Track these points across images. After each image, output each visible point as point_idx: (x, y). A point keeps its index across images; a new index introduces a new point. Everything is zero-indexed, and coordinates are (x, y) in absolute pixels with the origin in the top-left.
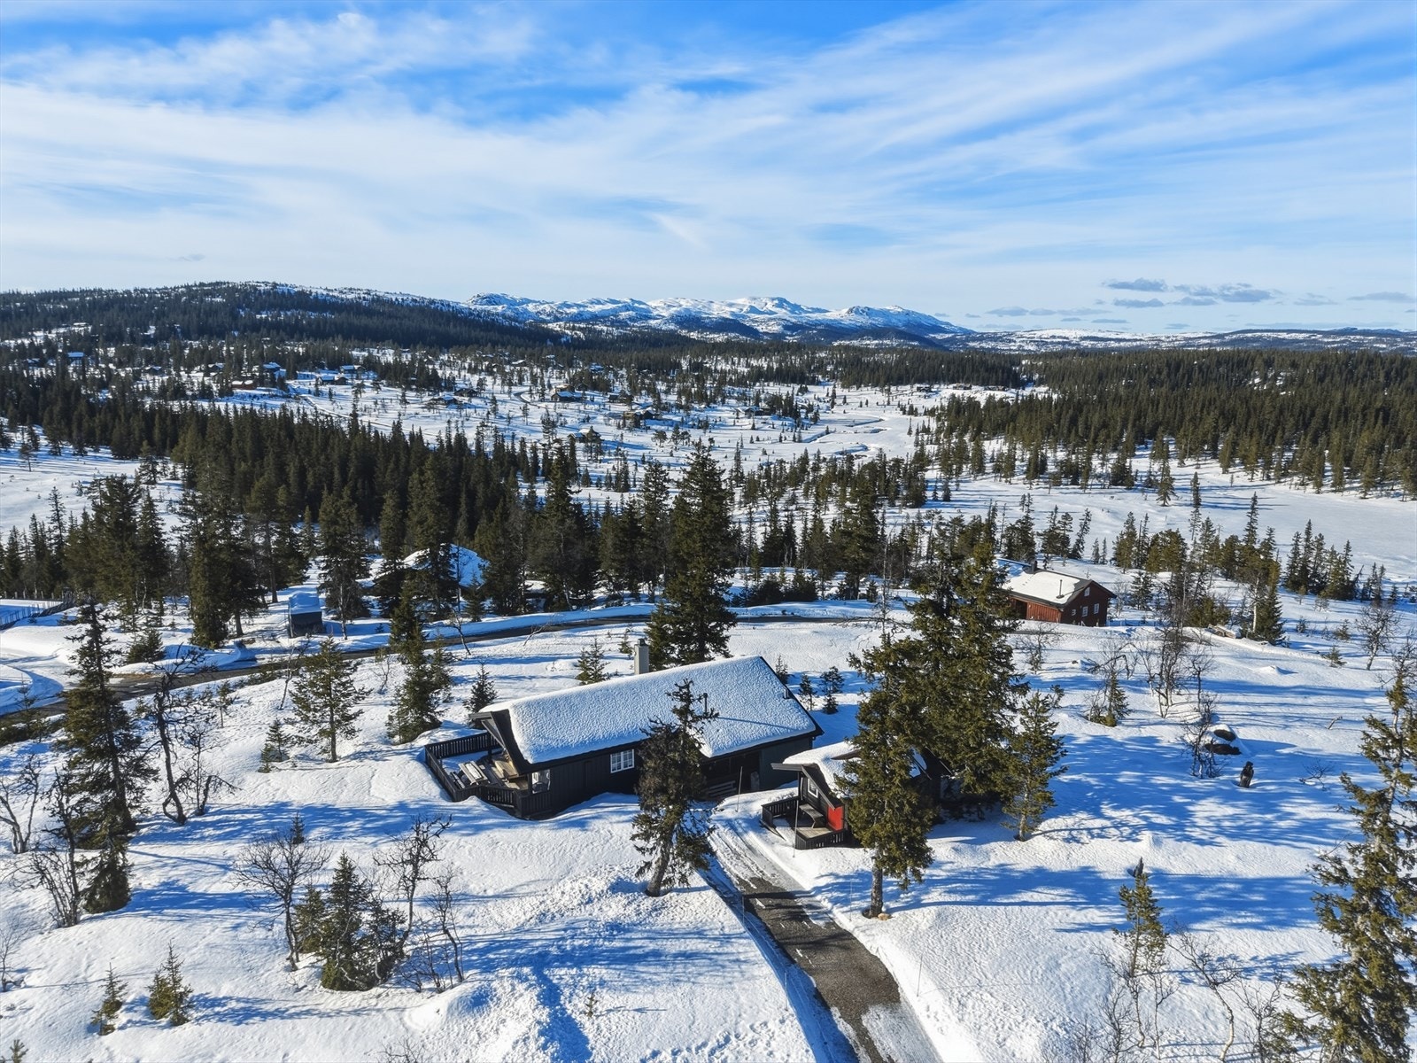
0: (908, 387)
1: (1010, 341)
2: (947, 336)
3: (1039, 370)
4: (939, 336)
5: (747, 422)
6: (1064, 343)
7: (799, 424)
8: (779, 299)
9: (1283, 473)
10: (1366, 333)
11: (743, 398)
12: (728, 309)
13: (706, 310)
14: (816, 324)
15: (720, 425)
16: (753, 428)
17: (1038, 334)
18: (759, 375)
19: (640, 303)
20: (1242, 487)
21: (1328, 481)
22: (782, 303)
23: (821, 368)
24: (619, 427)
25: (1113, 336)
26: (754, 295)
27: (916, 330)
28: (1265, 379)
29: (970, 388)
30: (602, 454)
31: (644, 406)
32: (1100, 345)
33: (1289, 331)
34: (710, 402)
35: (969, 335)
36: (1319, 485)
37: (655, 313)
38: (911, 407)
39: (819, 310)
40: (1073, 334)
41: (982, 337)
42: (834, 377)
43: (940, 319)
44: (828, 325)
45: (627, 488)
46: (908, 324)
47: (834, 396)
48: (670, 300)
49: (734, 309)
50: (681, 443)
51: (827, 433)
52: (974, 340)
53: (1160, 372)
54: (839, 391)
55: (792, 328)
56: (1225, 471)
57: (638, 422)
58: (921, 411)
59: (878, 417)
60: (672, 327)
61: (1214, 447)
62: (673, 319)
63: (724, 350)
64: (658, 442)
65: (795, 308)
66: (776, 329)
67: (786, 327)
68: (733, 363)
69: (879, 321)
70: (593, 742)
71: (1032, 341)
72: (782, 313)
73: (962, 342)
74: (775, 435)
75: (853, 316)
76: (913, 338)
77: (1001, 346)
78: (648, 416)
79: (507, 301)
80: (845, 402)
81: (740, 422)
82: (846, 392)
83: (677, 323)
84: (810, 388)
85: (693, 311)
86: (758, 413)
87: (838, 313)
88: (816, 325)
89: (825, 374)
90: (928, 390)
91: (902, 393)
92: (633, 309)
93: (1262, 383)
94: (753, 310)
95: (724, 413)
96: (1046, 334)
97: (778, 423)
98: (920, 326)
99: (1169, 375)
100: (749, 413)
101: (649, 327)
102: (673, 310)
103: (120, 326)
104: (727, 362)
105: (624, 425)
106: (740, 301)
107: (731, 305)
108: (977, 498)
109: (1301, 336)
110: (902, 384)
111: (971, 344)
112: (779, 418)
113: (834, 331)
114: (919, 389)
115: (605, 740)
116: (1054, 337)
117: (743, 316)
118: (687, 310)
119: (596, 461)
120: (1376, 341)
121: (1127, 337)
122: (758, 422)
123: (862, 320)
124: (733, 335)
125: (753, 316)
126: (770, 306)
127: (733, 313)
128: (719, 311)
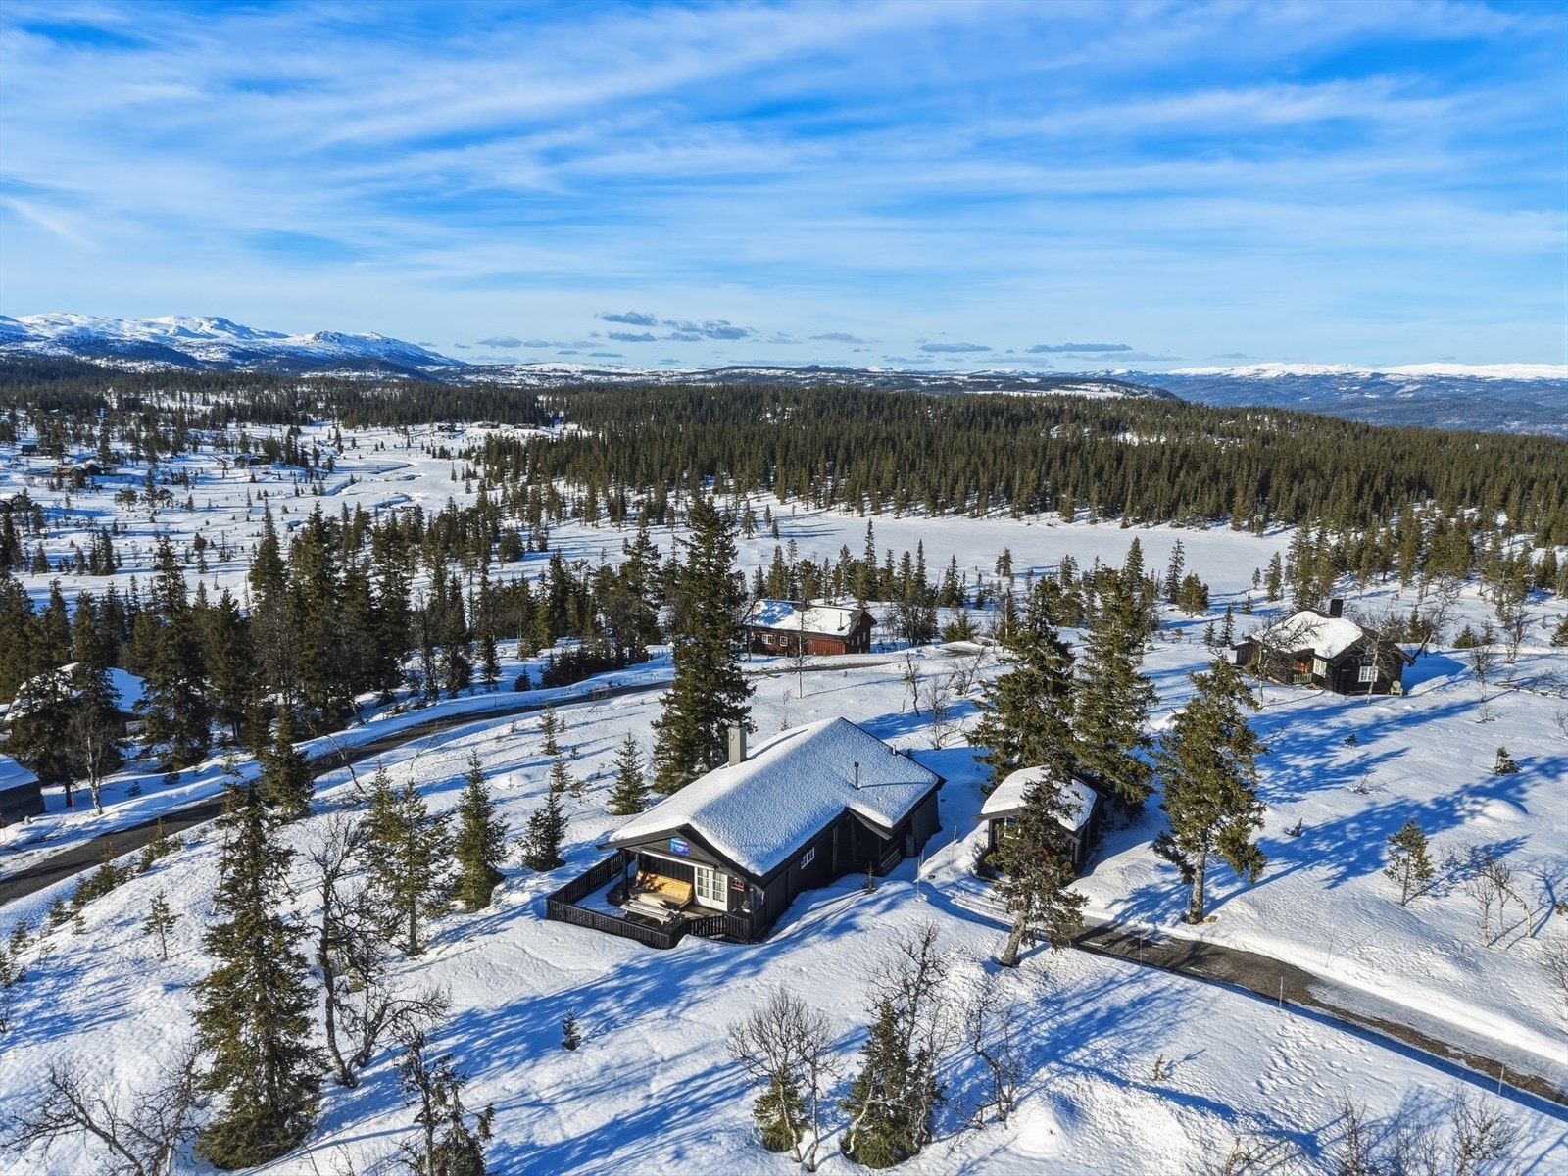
0: (426, 426)
1: (510, 375)
2: (438, 368)
3: (561, 405)
4: (429, 369)
5: (242, 474)
6: (566, 378)
7: (311, 474)
8: (217, 319)
9: (831, 501)
10: (828, 370)
11: (222, 444)
12: (146, 330)
13: (113, 331)
14: (273, 352)
15: (202, 479)
16: (253, 480)
17: (539, 367)
18: (228, 414)
20: (803, 516)
21: (868, 506)
22: (223, 324)
23: (308, 404)
24: (52, 488)
25: (614, 371)
26: (183, 314)
27: (401, 361)
28: (775, 414)
29: (497, 427)
30: (44, 526)
31: (83, 458)
32: (604, 380)
33: (769, 368)
34: (177, 448)
35: (464, 369)
36: (862, 510)
37: (32, 332)
38: (442, 448)
39: (275, 335)
40: (575, 368)
41: (478, 371)
42: (330, 417)
43: (427, 348)
44: (290, 353)
45: (111, 570)
46: (390, 354)
47: (338, 438)
48: (53, 315)
49: (154, 331)
50: (159, 504)
51: (352, 482)
52: (471, 373)
53: (685, 408)
54: (343, 433)
55: (245, 355)
56: (783, 502)
57: (83, 480)
58: (454, 453)
59: (404, 462)
60: (63, 351)
61: (767, 480)
62: (62, 341)
63: (164, 382)
64: (125, 504)
65: (242, 331)
66: (220, 356)
67: (234, 355)
68: (183, 399)
69: (356, 350)
70: (794, 837)
71: (532, 374)
72: (224, 336)
73: (457, 375)
74: (289, 487)
75: (322, 344)
76: (403, 370)
77: (500, 380)
78: (93, 471)
80: (354, 445)
81: (232, 474)
82: (351, 433)
83: (71, 347)
84: (303, 429)
85: (94, 332)
86: (254, 462)
87: (301, 339)
88: (275, 352)
89: (316, 412)
90: (451, 429)
91: (422, 433)
93: (773, 418)
94: (183, 332)
95: (204, 461)
96: (547, 367)
97: (285, 473)
98: (405, 356)
99: (693, 411)
100: (241, 462)
101: (25, 352)
102: (60, 329)
104: (174, 398)
105: (60, 484)
106: (163, 320)
107: (149, 325)
108: (572, 545)
109: (779, 373)
110: (418, 423)
111: (468, 378)
112: (283, 467)
113: (300, 360)
114: (440, 428)
116: (555, 371)
117: (171, 340)
118: (82, 329)
119: (39, 536)
120: (837, 378)
121: (628, 371)
122: (259, 471)
123: (333, 348)
124: (161, 363)
125: (184, 339)
126: (206, 328)
127: (154, 336)
128: (133, 331)
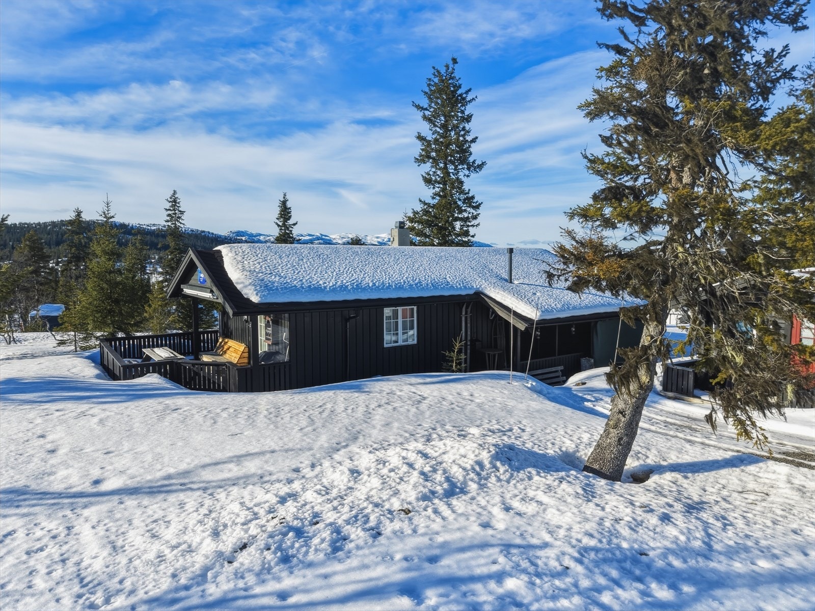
12: (376, 240)
19: (326, 236)
37: (334, 241)
48: (343, 234)
49: (379, 240)
70: (358, 287)
79: (248, 235)
92: (322, 239)
102: (344, 240)
103: (6, 240)
106: (383, 235)
107: (377, 238)
115: (375, 288)
117: (384, 244)
127: (378, 242)
128: (370, 241)
